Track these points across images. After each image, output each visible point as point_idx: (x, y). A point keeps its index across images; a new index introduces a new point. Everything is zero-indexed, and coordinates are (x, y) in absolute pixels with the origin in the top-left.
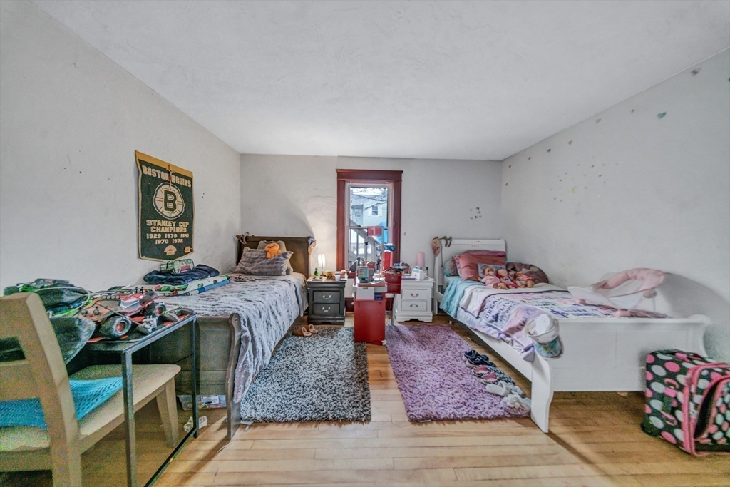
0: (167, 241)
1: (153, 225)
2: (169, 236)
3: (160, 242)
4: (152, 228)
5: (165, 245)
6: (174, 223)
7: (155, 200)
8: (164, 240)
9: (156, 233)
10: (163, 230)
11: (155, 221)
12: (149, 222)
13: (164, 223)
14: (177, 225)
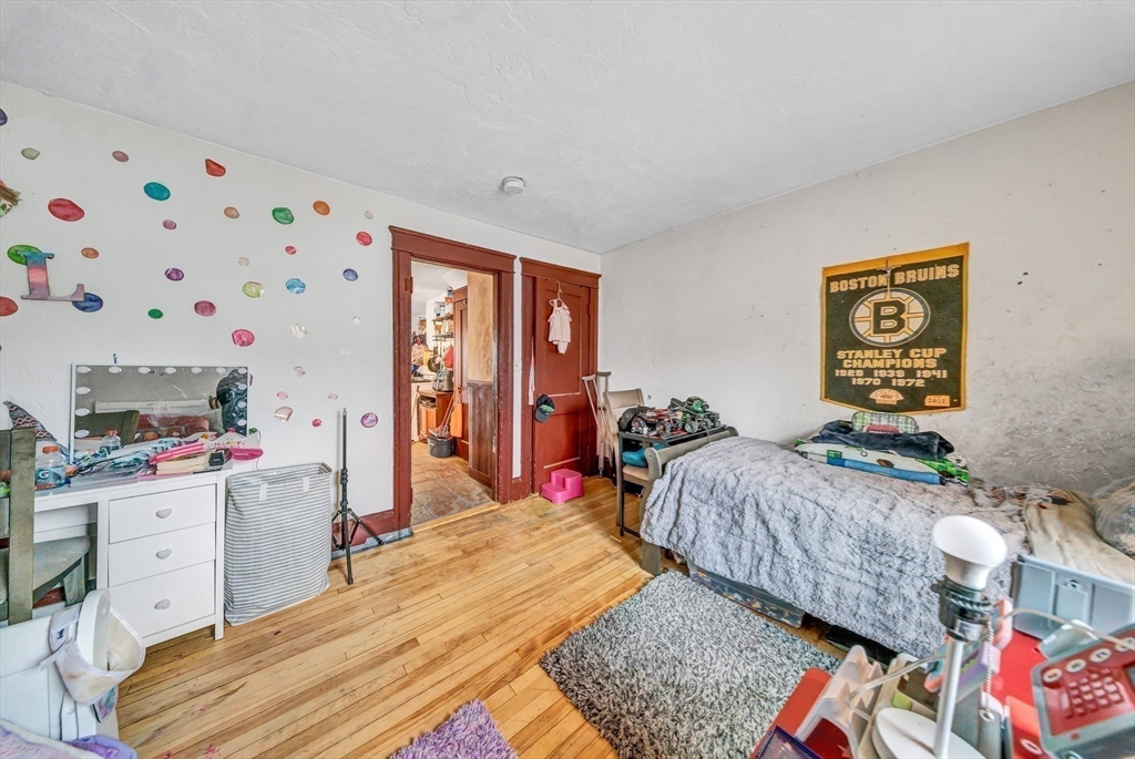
0: (877, 382)
1: (847, 358)
2: (883, 374)
3: (860, 382)
4: (845, 362)
5: (872, 388)
6: (898, 352)
7: (853, 322)
8: (870, 380)
9: (851, 368)
10: (867, 364)
11: (851, 353)
12: (841, 354)
13: (869, 353)
14: (905, 355)
